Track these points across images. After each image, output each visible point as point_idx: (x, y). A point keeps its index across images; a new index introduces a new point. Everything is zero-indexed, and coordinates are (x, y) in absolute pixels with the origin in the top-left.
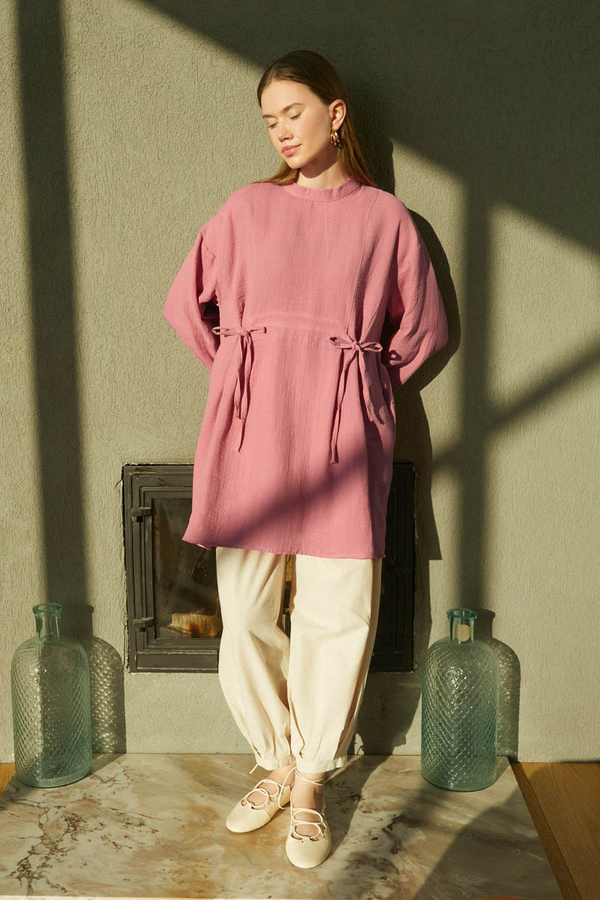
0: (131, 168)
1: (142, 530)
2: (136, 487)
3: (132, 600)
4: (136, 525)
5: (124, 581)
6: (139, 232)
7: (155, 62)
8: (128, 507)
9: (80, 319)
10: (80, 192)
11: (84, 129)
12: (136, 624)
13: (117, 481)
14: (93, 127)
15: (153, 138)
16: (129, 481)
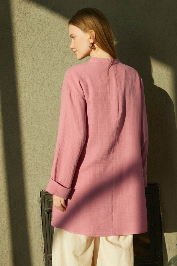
0: (39, 72)
1: (50, 217)
2: (46, 200)
3: (46, 247)
4: (47, 215)
5: (43, 239)
6: (43, 97)
7: (47, 30)
8: (43, 208)
9: (21, 133)
10: (19, 82)
11: (20, 58)
12: (49, 257)
13: (38, 197)
14: (24, 57)
15: (47, 60)
16: (43, 197)
